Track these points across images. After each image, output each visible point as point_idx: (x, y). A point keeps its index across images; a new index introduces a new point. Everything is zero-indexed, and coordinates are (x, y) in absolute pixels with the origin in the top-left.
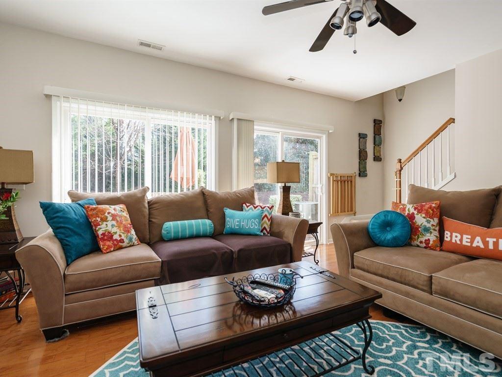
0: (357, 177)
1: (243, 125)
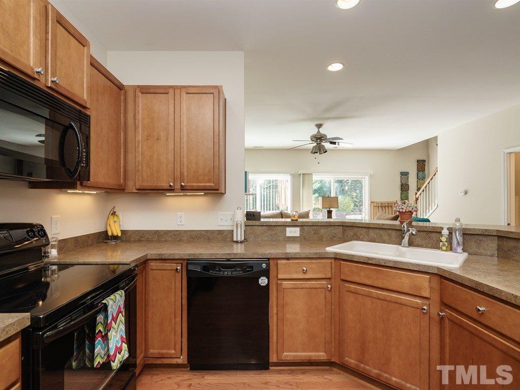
1: (306, 177)
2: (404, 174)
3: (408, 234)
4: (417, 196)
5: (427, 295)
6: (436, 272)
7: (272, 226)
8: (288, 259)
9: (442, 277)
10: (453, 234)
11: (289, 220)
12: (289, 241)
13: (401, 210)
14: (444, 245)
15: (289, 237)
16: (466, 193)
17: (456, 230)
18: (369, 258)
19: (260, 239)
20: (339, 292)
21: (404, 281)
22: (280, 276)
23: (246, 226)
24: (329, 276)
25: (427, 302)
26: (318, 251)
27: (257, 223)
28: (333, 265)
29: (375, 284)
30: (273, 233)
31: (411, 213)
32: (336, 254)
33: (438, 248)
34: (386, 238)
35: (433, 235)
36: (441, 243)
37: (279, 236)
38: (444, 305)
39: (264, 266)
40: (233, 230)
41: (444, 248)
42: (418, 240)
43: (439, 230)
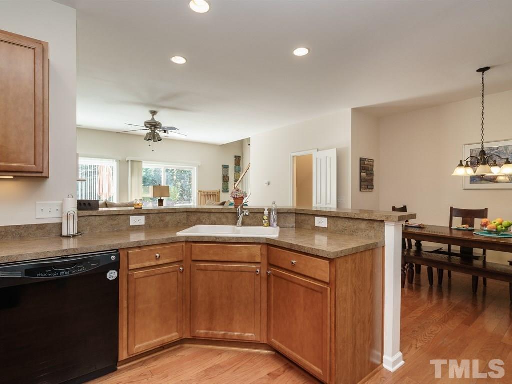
0: (221, 193)
1: (135, 164)
2: (226, 167)
3: (242, 215)
4: (236, 186)
5: (259, 261)
6: (265, 242)
7: (113, 215)
8: (140, 248)
9: (269, 245)
10: (271, 213)
11: (133, 208)
12: (133, 230)
13: (236, 197)
14: (266, 222)
15: (133, 227)
16: (269, 184)
17: (273, 211)
18: (217, 238)
19: (99, 231)
20: (191, 272)
21: (244, 252)
22: (132, 267)
23: (79, 217)
24: (181, 259)
25: (259, 266)
26: (170, 237)
27: (94, 213)
28: (185, 248)
29: (222, 260)
30: (115, 223)
31: (243, 198)
32: (188, 237)
33: (263, 225)
34: (224, 220)
35: (258, 215)
36: (264, 221)
37: (122, 226)
38: (270, 265)
39: (113, 258)
40: (61, 224)
41: (266, 225)
42: (248, 221)
43: (262, 212)
